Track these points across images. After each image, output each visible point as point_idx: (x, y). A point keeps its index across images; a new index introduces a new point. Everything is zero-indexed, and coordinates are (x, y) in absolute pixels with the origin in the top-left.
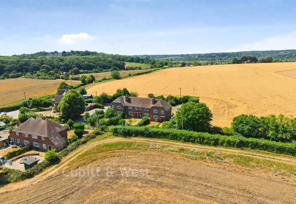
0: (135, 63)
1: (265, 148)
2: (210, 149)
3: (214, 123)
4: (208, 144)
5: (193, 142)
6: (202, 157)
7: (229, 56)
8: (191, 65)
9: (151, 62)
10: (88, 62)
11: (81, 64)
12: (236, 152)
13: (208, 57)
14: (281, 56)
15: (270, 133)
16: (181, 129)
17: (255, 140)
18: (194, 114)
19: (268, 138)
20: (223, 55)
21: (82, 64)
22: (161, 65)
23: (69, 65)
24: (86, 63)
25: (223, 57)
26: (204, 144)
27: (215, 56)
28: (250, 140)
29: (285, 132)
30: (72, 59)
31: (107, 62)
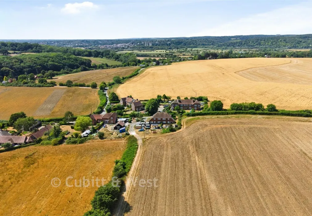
0: (94, 57)
1: (242, 113)
2: (227, 116)
3: (224, 107)
4: (225, 114)
5: (220, 115)
6: (226, 118)
7: (184, 43)
8: (166, 64)
9: (114, 57)
10: (52, 61)
11: (45, 65)
12: (235, 115)
13: (163, 44)
14: (232, 43)
15: (243, 109)
16: (213, 110)
17: (239, 111)
18: (218, 105)
19: (242, 110)
20: (178, 42)
21: (47, 65)
22: (135, 63)
23: (33, 67)
24: (50, 63)
25: (179, 45)
26: (224, 115)
27: (170, 44)
28: (238, 111)
29: (247, 108)
30: (32, 59)
31: (72, 60)
